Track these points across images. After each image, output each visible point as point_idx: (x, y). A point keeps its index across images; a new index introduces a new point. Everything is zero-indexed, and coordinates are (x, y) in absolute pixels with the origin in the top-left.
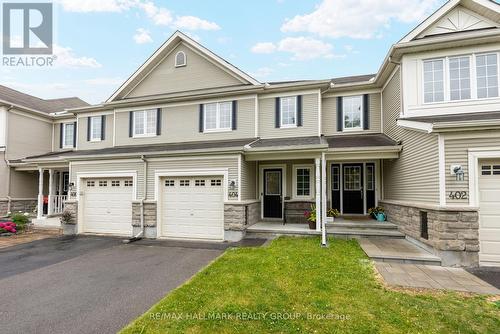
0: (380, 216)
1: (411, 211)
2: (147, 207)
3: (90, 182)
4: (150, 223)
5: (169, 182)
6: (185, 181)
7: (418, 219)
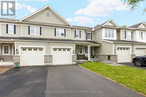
0: (95, 57)
1: (105, 56)
2: (50, 56)
3: (24, 49)
4: (50, 61)
5: (55, 49)
6: (60, 50)
7: (107, 57)
